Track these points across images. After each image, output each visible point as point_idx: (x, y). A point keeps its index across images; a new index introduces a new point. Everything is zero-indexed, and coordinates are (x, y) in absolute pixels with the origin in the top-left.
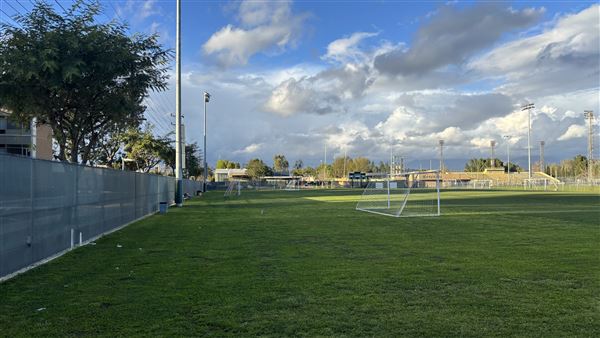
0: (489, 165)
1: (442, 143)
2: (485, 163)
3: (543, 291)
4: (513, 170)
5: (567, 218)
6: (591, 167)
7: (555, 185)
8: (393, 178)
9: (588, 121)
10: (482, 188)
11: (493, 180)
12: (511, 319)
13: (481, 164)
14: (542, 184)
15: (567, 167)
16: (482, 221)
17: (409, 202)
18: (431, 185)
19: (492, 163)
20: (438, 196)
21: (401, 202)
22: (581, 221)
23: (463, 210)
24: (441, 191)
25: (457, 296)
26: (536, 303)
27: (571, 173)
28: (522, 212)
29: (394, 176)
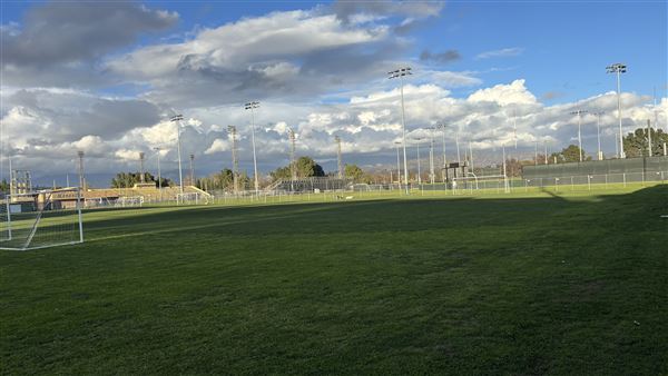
0: (139, 180)
1: (81, 154)
2: (134, 178)
3: (202, 310)
4: (165, 184)
5: (218, 231)
6: (236, 181)
7: (206, 199)
8: (14, 200)
9: (231, 136)
10: (132, 205)
11: (143, 196)
12: (172, 348)
13: (128, 178)
14: (194, 198)
15: (216, 181)
16: (134, 243)
17: (40, 230)
18: (68, 206)
19: (142, 177)
20: (80, 219)
21: (28, 231)
23: (112, 233)
24: (83, 212)
25: (110, 336)
26: (195, 324)
27: (219, 187)
28: (177, 229)
29: (16, 197)
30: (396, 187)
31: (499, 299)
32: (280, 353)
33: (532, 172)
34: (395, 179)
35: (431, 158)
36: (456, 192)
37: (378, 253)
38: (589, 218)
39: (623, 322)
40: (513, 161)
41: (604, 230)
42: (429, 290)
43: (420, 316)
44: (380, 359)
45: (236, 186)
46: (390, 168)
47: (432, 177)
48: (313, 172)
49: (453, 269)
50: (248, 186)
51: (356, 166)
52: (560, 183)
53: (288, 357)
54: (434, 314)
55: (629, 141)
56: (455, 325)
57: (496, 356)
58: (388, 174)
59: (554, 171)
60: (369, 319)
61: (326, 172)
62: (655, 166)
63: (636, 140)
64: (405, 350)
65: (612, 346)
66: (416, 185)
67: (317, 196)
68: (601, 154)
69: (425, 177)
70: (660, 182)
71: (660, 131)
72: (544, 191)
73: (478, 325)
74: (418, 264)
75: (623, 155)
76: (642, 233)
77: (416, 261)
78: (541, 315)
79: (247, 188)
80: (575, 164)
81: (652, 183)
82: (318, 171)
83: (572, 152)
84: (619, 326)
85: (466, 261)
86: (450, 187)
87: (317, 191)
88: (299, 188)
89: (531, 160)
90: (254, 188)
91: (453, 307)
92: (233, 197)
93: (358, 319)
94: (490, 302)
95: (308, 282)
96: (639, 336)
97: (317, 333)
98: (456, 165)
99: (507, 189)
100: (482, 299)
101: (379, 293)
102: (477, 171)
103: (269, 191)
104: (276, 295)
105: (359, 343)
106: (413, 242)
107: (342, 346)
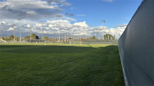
5: (9, 51)
6: (14, 38)
7: (5, 43)
9: (14, 27)
14: (2, 42)
15: (9, 38)
22: (13, 52)
27: (9, 40)
30: (57, 43)
31: (80, 69)
32: (28, 84)
33: (86, 41)
34: (56, 41)
35: (65, 36)
36: (70, 44)
37: (53, 58)
38: (98, 52)
39: (105, 74)
40: (82, 39)
41: (100, 54)
42: (65, 67)
43: (63, 74)
44: (54, 84)
45: (14, 40)
46: (55, 38)
47: (65, 41)
48: (36, 37)
49: (70, 62)
50: (18, 40)
51: (47, 37)
52: (92, 44)
53: (30, 85)
54: (66, 73)
55: (105, 36)
56: (71, 75)
57: (80, 82)
58: (55, 39)
59: (90, 41)
60: (51, 75)
61: (39, 38)
62: (109, 41)
63: (106, 36)
64: (60, 82)
65: (103, 79)
66: (61, 42)
67: (36, 44)
68: (99, 38)
69: (64, 41)
70: (110, 45)
71: (110, 34)
72: (88, 45)
73: (76, 75)
74: (62, 61)
75: (104, 39)
76: (107, 55)
77: (62, 60)
78: (89, 73)
79: (17, 40)
80: (95, 40)
81: (109, 45)
82: (37, 37)
83: (94, 37)
84: (104, 75)
85: (73, 60)
86: (69, 43)
87: (37, 42)
88: (32, 41)
89: (86, 39)
90: (19, 41)
91: (70, 71)
92: (13, 42)
93: (48, 75)
94: (79, 70)
95: (35, 66)
96: (108, 77)
97: (38, 78)
98: (71, 39)
99: (81, 45)
100: (77, 69)
101: (53, 68)
102: (75, 40)
103: (24, 41)
104: (26, 69)
105: (49, 81)
106: (61, 56)
107: (44, 81)
